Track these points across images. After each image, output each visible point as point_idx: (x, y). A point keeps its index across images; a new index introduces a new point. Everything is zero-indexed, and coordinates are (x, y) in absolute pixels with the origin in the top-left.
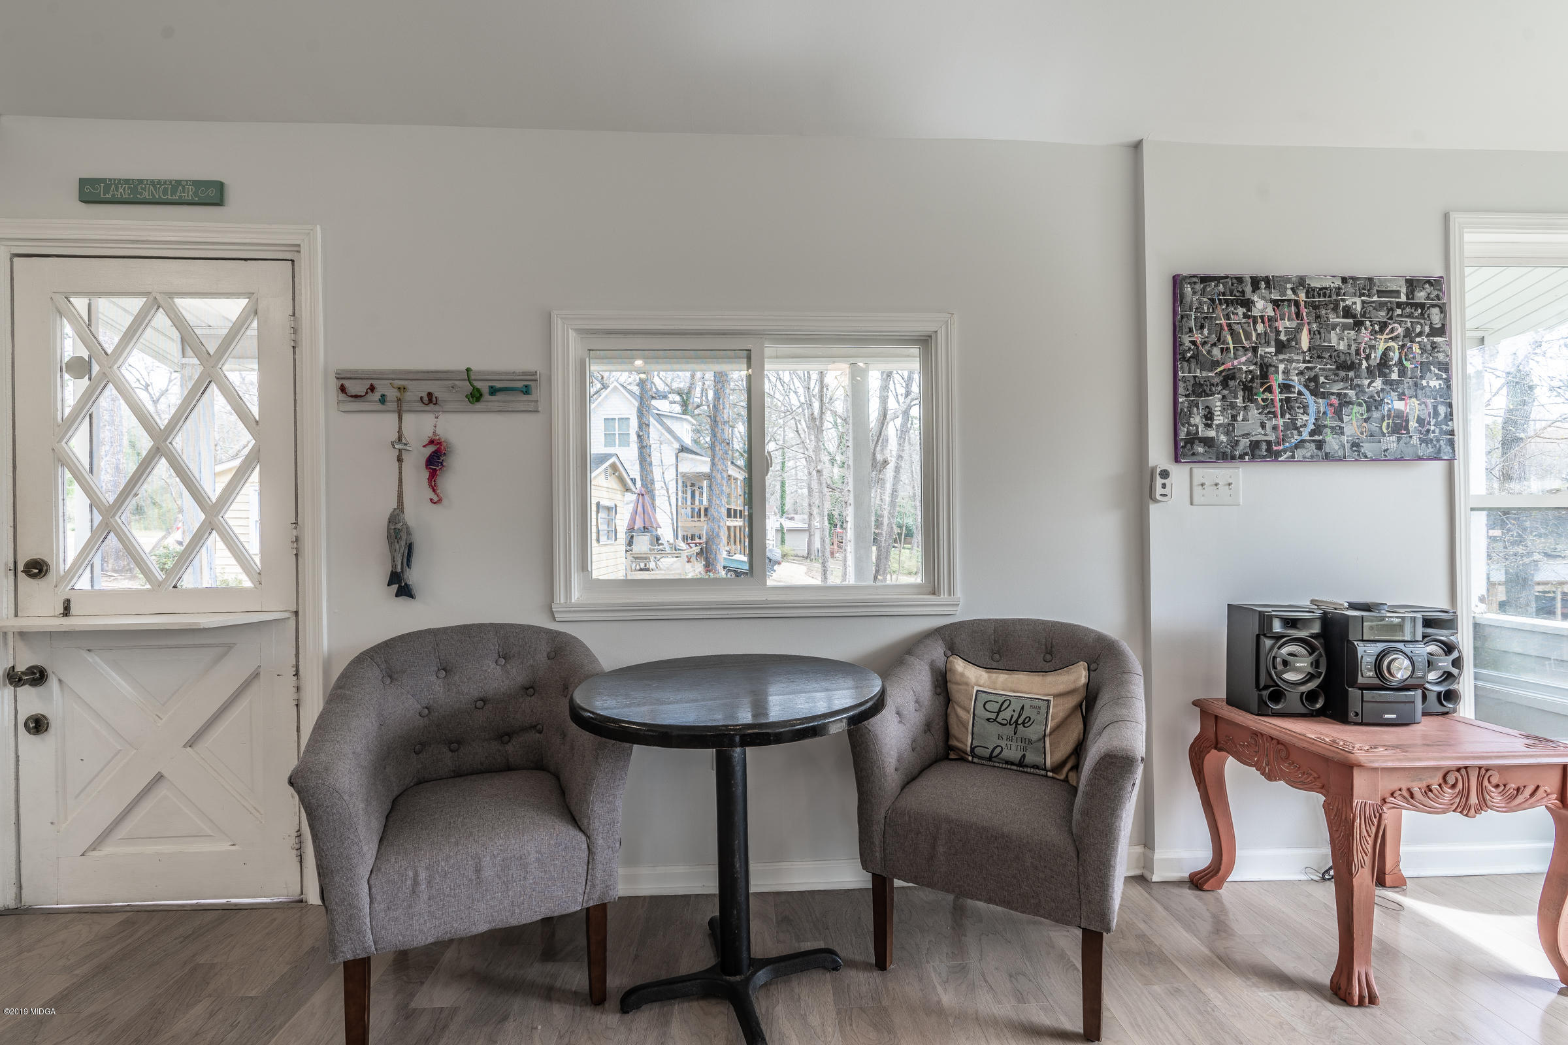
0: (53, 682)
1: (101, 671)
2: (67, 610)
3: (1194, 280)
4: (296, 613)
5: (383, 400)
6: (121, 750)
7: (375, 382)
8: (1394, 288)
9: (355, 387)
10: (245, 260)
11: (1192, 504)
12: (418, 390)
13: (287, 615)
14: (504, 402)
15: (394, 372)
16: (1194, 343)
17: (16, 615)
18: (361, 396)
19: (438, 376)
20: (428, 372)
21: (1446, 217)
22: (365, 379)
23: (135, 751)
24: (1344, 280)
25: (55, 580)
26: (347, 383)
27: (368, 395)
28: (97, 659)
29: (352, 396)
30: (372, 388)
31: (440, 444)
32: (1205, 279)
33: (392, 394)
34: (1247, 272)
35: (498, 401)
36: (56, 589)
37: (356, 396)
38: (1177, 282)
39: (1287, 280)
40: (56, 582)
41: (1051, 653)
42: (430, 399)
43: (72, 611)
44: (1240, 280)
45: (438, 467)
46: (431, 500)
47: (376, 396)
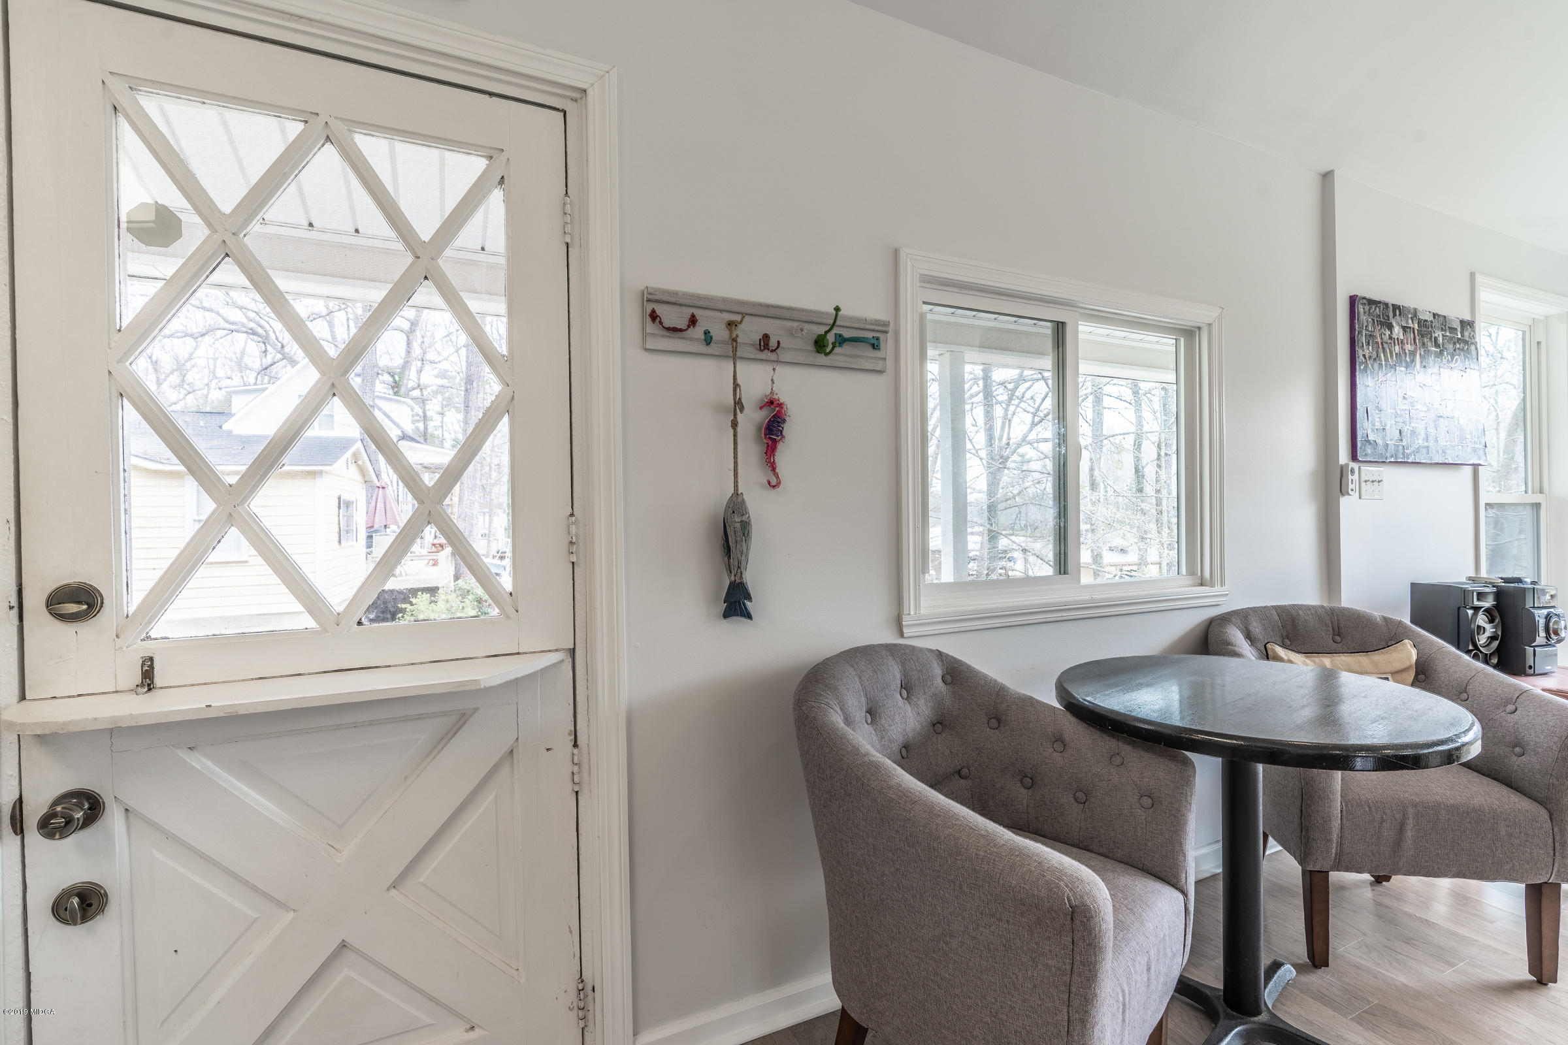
0: (114, 819)
1: (221, 783)
2: (148, 678)
3: (1365, 301)
4: (573, 652)
5: (708, 339)
6: (256, 919)
7: (697, 312)
8: (1455, 327)
9: (671, 317)
10: (491, 94)
11: (1360, 498)
12: (751, 331)
13: (554, 658)
14: (849, 356)
15: (725, 300)
16: (1364, 356)
17: (23, 697)
18: (681, 330)
19: (778, 313)
20: (768, 306)
21: (1472, 276)
22: (685, 305)
23: (292, 914)
24: (1434, 315)
25: (115, 624)
26: (660, 310)
27: (689, 330)
28: (209, 763)
29: (668, 329)
30: (693, 321)
31: (780, 405)
32: (1371, 302)
33: (719, 332)
34: (1391, 300)
35: (844, 355)
36: (119, 642)
37: (674, 330)
38: (1353, 300)
39: (1408, 309)
40: (117, 627)
41: (1339, 635)
42: (765, 343)
43: (158, 680)
44: (1386, 305)
45: (778, 436)
46: (769, 483)
47: (698, 332)
